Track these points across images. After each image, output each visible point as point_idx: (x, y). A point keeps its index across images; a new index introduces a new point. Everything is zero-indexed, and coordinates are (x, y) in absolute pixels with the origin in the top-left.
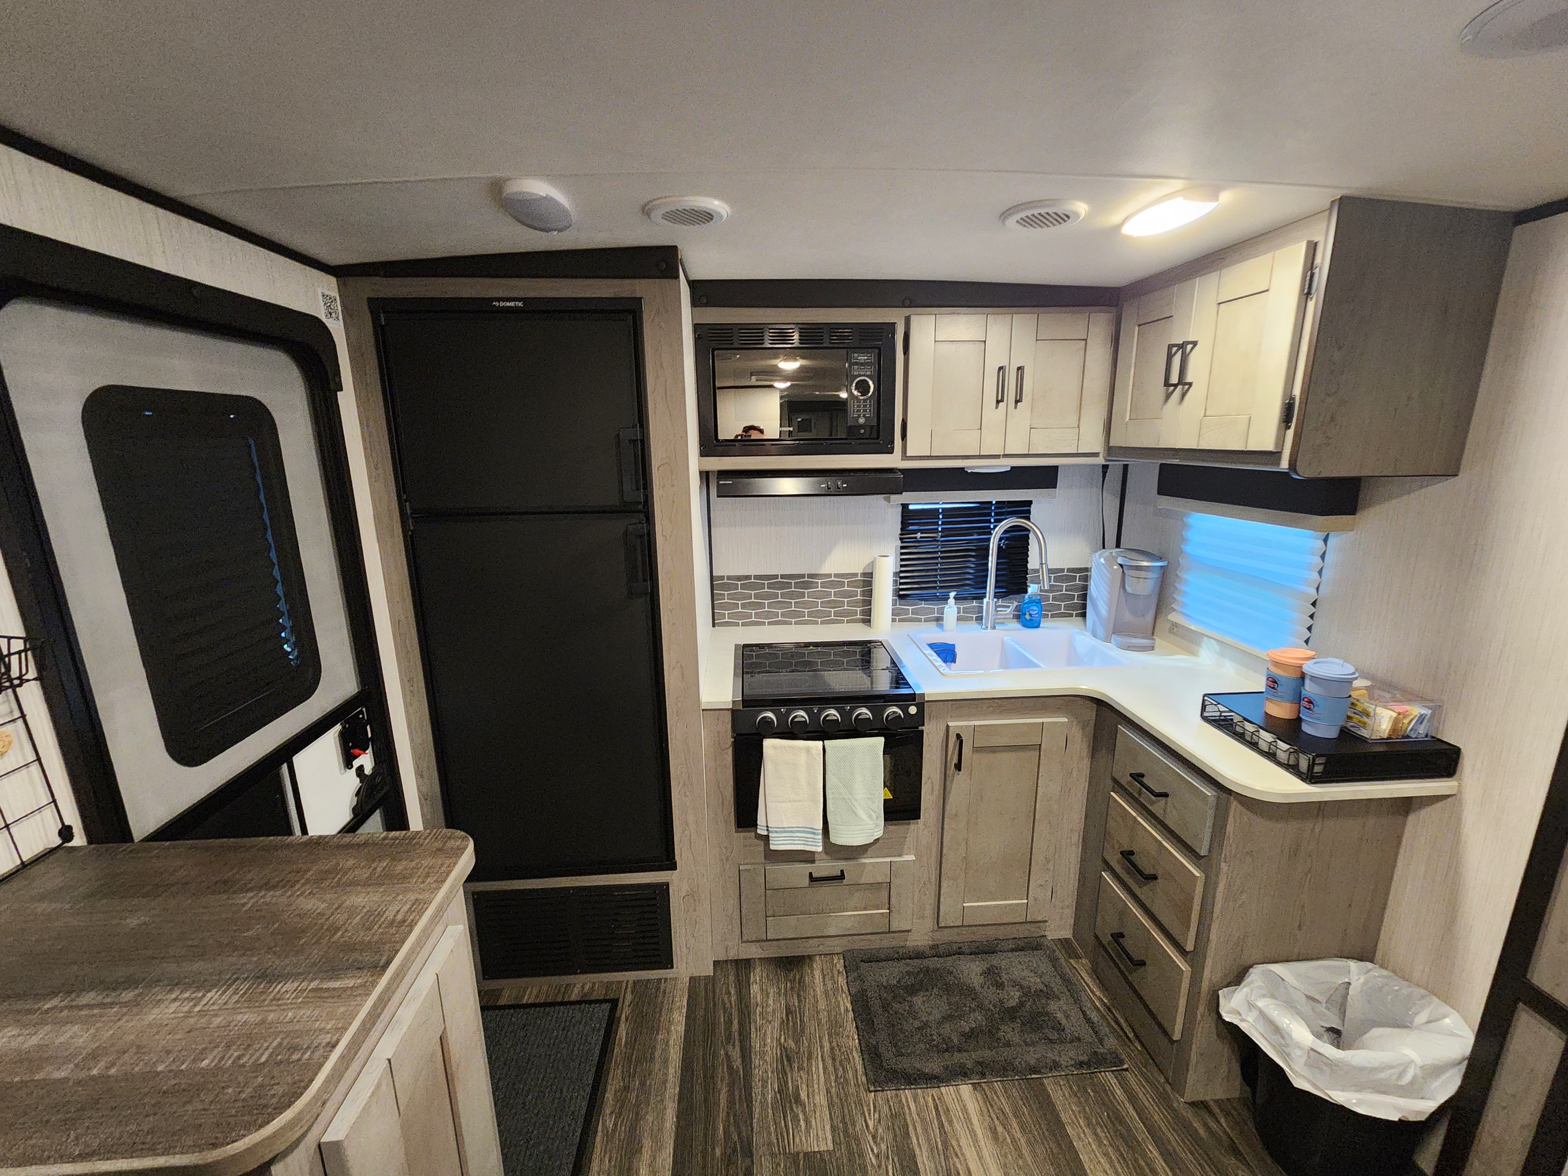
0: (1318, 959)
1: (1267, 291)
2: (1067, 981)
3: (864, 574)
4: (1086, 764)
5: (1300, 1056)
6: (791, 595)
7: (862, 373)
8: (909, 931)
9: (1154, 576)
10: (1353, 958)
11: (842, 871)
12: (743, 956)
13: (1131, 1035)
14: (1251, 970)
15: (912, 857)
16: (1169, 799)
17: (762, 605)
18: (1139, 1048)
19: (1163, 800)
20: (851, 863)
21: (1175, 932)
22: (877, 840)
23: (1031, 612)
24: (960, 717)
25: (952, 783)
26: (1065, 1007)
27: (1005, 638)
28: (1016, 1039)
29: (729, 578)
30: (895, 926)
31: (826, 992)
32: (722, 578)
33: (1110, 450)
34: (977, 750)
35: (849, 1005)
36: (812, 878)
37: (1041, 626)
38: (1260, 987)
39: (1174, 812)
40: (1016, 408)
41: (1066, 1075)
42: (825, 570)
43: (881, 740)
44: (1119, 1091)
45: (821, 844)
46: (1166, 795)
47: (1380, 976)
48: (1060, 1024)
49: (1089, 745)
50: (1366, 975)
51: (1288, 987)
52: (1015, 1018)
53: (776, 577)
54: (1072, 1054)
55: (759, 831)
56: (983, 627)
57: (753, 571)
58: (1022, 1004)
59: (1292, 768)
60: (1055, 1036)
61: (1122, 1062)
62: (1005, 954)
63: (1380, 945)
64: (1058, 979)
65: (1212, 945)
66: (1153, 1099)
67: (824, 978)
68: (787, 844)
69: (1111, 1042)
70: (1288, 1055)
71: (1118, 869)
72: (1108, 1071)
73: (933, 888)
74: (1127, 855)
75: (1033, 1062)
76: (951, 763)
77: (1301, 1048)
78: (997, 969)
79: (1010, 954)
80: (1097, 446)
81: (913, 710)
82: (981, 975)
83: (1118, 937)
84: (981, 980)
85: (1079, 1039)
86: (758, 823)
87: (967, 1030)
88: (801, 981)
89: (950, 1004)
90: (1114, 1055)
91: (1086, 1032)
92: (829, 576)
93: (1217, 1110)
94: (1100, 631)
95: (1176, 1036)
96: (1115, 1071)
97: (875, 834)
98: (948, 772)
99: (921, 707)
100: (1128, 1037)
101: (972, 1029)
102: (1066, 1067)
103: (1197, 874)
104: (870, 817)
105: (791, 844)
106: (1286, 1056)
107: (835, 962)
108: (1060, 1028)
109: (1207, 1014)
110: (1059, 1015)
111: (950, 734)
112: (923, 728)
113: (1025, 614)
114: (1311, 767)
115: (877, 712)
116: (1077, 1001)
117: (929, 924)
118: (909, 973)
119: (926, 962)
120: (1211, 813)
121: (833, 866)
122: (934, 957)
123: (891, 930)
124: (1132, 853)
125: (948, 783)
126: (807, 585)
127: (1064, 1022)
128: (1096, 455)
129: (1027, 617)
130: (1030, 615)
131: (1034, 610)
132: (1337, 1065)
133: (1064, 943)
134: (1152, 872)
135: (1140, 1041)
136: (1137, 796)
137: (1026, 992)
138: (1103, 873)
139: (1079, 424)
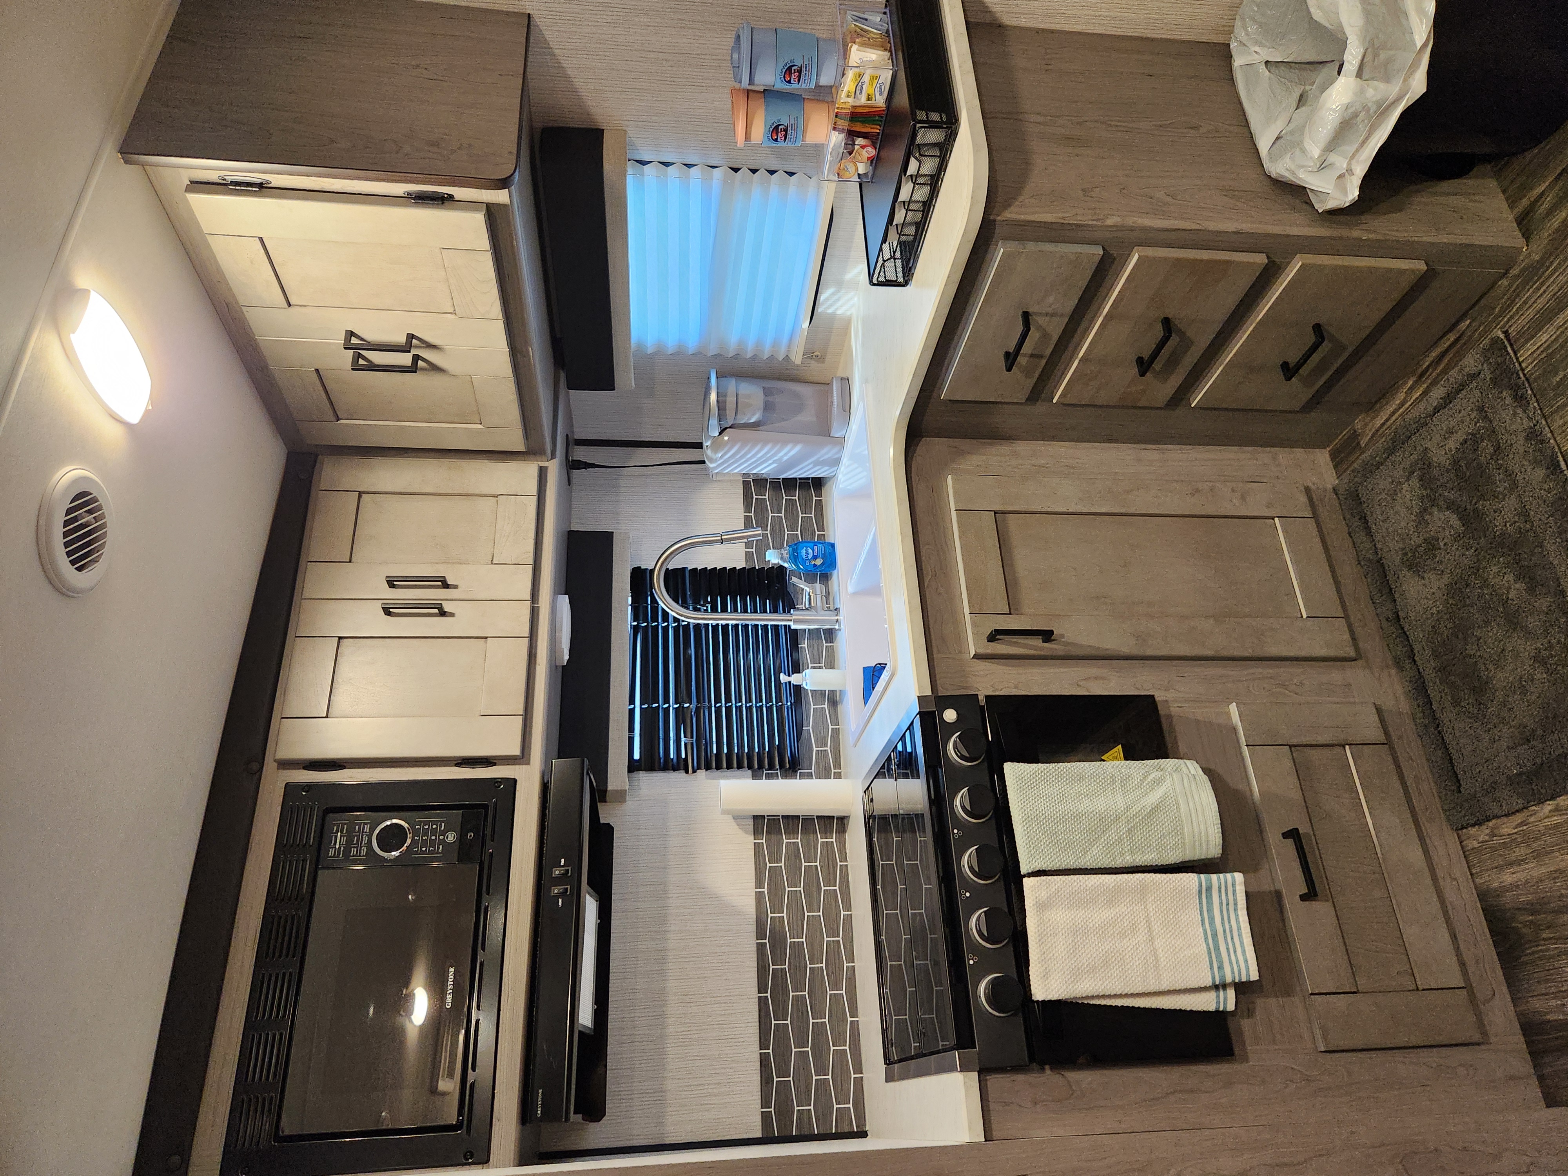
0: (1241, 103)
1: (261, 239)
2: (1396, 444)
3: (757, 832)
4: (1022, 447)
5: (1375, 89)
6: (798, 968)
7: (365, 839)
8: (1379, 711)
9: (732, 385)
10: (1231, 64)
11: (1285, 835)
12: (1519, 1040)
13: (1452, 337)
14: (1273, 175)
15: (1233, 708)
16: (1030, 310)
17: (819, 1029)
18: (1468, 322)
19: (1035, 320)
20: (1265, 817)
21: (1244, 283)
22: (1206, 771)
23: (810, 556)
24: (960, 639)
25: (1081, 646)
26: (1437, 438)
27: (850, 589)
28: (1511, 502)
29: (765, 1103)
30: (1374, 733)
31: (1538, 855)
32: (766, 1117)
33: (531, 452)
34: (1013, 608)
35: (1549, 806)
36: (1310, 895)
37: (833, 542)
38: (1292, 159)
39: (1051, 299)
40: (456, 587)
41: (1544, 417)
42: (749, 905)
43: (1010, 769)
44: (1544, 337)
45: (1229, 875)
46: (1026, 316)
47: (1245, 28)
48: (1466, 441)
49: (991, 444)
50: (1248, 45)
51: (1289, 129)
52: (1476, 511)
53: (762, 1002)
54: (1506, 415)
55: (1231, 1007)
56: (837, 627)
57: (753, 1051)
58: (1451, 506)
59: (944, 150)
60: (1487, 448)
61: (1495, 341)
62: (1379, 546)
63: (1204, 39)
64: (1397, 457)
65: (1246, 227)
66: (1538, 289)
67: (1511, 864)
68: (1242, 943)
69: (1471, 361)
70: (1379, 104)
71: (1176, 380)
72: (1517, 359)
73: (1284, 671)
74: (1144, 365)
75: (1540, 473)
76: (1042, 649)
77: (1362, 91)
78: (1406, 554)
79: (1378, 538)
80: (529, 471)
81: (950, 715)
82: (1423, 578)
83: (1289, 371)
84: (1431, 576)
85: (1481, 409)
86: (1212, 1008)
87: (1520, 585)
88: (1532, 909)
89: (1487, 623)
90: (1489, 354)
91: (1466, 403)
92: (759, 897)
93: (1525, 202)
94: (827, 452)
95: (1422, 266)
96: (1513, 350)
97: (1193, 772)
98: (1061, 653)
99: (944, 702)
100: (1457, 340)
101: (1518, 578)
102: (1530, 419)
103: (1136, 256)
104: (1158, 782)
105: (1240, 935)
106: (1383, 111)
107: (1476, 844)
108: (1473, 441)
109: (1364, 227)
110: (1452, 444)
111: (989, 651)
112: (981, 698)
113: (815, 565)
114: (933, 125)
115: (958, 778)
116: (1422, 424)
117: (1356, 675)
118: (1456, 703)
119: (1429, 674)
120: (1031, 246)
121: (1278, 854)
122: (1414, 661)
123: (1383, 739)
124: (1140, 361)
125: (1080, 652)
126: (778, 941)
127: (1460, 436)
128: (542, 473)
129: (819, 562)
130: (815, 557)
131: (807, 554)
132: (1372, 43)
133: (1339, 459)
134: (1159, 327)
135: (1457, 322)
136: (1044, 361)
137: (1430, 501)
138: (1193, 406)
139: (494, 496)
